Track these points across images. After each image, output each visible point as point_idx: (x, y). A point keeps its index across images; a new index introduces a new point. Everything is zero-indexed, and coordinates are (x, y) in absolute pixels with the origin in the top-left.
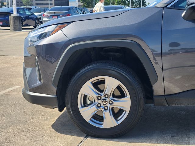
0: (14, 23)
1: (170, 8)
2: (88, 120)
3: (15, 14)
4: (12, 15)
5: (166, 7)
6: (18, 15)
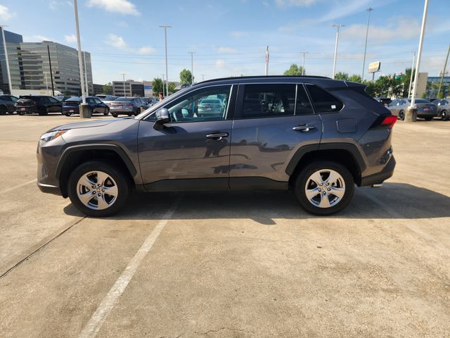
0: (84, 111)
1: (146, 120)
2: (86, 204)
3: (84, 103)
4: (82, 104)
5: (142, 119)
6: (87, 104)
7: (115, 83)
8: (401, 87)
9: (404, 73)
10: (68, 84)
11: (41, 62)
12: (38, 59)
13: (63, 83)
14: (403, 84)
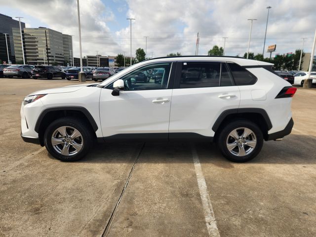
7: (89, 57)
8: (292, 63)
9: (294, 52)
10: (56, 57)
11: (38, 42)
12: (36, 40)
13: (53, 56)
14: (293, 60)
